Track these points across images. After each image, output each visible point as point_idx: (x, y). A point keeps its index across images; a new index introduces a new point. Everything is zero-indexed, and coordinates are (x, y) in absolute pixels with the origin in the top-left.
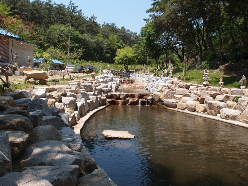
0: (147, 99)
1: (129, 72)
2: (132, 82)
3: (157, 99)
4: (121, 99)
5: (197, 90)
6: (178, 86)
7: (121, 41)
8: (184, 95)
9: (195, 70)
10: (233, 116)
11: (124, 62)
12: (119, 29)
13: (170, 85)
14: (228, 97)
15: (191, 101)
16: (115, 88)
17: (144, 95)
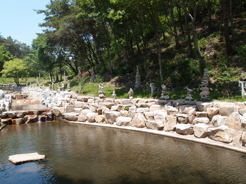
0: (47, 115)
1: (19, 86)
2: (26, 97)
3: (58, 114)
4: (18, 118)
5: (95, 102)
6: (76, 100)
7: (8, 52)
8: (83, 108)
9: (90, 83)
10: (126, 123)
11: (14, 75)
12: (5, 39)
13: (70, 99)
14: (121, 107)
15: (90, 114)
16: (8, 106)
17: (43, 111)
